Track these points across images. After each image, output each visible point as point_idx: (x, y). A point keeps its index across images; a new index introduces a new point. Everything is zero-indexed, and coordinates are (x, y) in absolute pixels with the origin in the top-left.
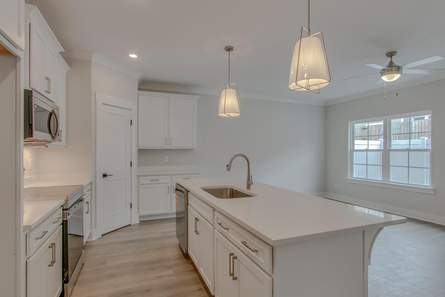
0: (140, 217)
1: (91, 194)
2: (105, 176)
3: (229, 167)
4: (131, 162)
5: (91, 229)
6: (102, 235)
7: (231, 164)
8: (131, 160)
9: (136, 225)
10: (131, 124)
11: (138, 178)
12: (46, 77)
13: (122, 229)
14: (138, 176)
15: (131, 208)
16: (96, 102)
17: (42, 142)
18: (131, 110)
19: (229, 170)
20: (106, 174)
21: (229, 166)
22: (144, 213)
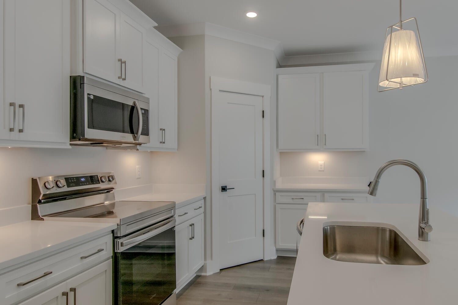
0: (277, 250)
1: (205, 212)
2: (224, 189)
3: (373, 188)
4: (263, 171)
5: (205, 259)
6: (220, 270)
7: (377, 182)
8: (263, 167)
9: (270, 261)
10: (263, 117)
11: (275, 194)
12: (118, 59)
13: (250, 265)
14: (274, 191)
15: (264, 236)
16: (211, 89)
17: (121, 145)
18: (263, 96)
19: (372, 193)
20: (226, 186)
21: (372, 185)
22: (283, 245)
